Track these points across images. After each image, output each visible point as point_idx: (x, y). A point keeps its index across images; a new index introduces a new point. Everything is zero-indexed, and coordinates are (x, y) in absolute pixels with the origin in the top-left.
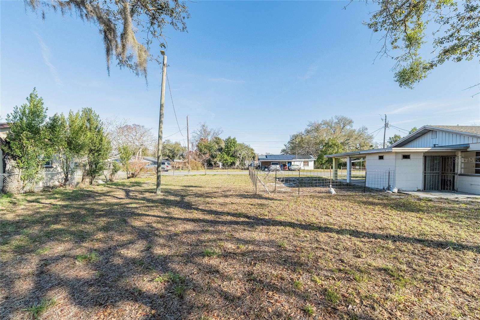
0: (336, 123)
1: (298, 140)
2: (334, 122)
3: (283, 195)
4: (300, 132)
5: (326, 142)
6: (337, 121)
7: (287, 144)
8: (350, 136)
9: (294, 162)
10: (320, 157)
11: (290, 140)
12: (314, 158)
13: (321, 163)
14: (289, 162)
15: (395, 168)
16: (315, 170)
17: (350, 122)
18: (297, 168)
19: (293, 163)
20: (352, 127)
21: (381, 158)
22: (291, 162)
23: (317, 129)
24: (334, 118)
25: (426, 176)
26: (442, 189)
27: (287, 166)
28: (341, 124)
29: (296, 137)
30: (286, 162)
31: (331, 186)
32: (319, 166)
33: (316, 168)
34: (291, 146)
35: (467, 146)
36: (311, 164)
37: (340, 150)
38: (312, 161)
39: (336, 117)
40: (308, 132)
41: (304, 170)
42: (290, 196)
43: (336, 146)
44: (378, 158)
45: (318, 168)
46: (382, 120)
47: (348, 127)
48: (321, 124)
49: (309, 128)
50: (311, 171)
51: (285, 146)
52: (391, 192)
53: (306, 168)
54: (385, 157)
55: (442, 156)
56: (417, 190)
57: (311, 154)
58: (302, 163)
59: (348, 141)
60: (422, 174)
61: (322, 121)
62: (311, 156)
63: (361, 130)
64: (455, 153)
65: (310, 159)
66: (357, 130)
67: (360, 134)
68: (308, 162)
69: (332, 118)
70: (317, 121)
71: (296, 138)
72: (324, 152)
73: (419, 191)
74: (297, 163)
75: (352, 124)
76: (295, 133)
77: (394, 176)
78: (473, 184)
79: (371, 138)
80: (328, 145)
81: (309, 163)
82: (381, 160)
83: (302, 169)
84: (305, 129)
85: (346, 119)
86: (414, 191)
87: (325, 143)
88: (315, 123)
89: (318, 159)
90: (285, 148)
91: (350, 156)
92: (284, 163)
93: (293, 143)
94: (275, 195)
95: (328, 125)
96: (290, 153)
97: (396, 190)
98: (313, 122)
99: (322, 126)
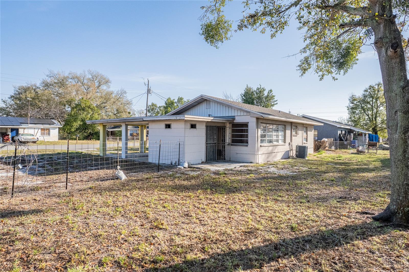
0: (89, 79)
1: (29, 96)
2: (87, 77)
3: (34, 197)
4: (33, 83)
5: (76, 102)
6: (90, 77)
7: (7, 99)
8: (107, 98)
9: (24, 128)
10: (68, 123)
11: (15, 94)
12: (58, 124)
13: (69, 132)
14: (12, 130)
15: (185, 138)
16: (60, 141)
17: (107, 82)
18: (30, 139)
19: (21, 131)
20: (109, 87)
21: (168, 126)
22: (17, 130)
23: (62, 83)
24: (87, 73)
25: (208, 147)
26: (218, 159)
27: (10, 136)
28: (96, 81)
29: (26, 90)
30: (7, 129)
31: (119, 167)
32: (65, 136)
33: (62, 138)
34: (16, 103)
35: (233, 118)
36: (54, 133)
37: (96, 116)
38: (54, 128)
39: (90, 72)
40: (47, 85)
41: (43, 143)
42: (50, 196)
43: (92, 109)
44: (164, 126)
45: (65, 139)
46: (145, 84)
47: (104, 87)
48: (68, 77)
49: (49, 80)
50: (54, 143)
51: (4, 102)
52: (183, 168)
53: (47, 138)
54: (172, 126)
55: (218, 127)
56: (201, 162)
57: (53, 119)
58: (40, 130)
59: (106, 105)
60: (204, 145)
61: (70, 74)
62: (53, 121)
63: (120, 92)
64: (225, 124)
65: (52, 126)
66: (115, 92)
67: (118, 97)
68: (49, 129)
69: (84, 72)
70: (62, 72)
71: (25, 92)
72: (73, 116)
73: (202, 163)
74: (31, 131)
75: (109, 84)
76: (25, 85)
77: (184, 148)
78: (238, 153)
79: (129, 103)
80: (79, 107)
81: (51, 131)
82: (168, 130)
83: (39, 140)
84: (41, 80)
85: (102, 77)
86: (199, 164)
87: (75, 104)
88: (58, 74)
89: (64, 126)
90: (4, 106)
91: (127, 123)
92: (4, 131)
93: (20, 99)
94: (13, 201)
95: (79, 80)
96: (13, 114)
97: (186, 165)
98: (56, 73)
99: (70, 80)
